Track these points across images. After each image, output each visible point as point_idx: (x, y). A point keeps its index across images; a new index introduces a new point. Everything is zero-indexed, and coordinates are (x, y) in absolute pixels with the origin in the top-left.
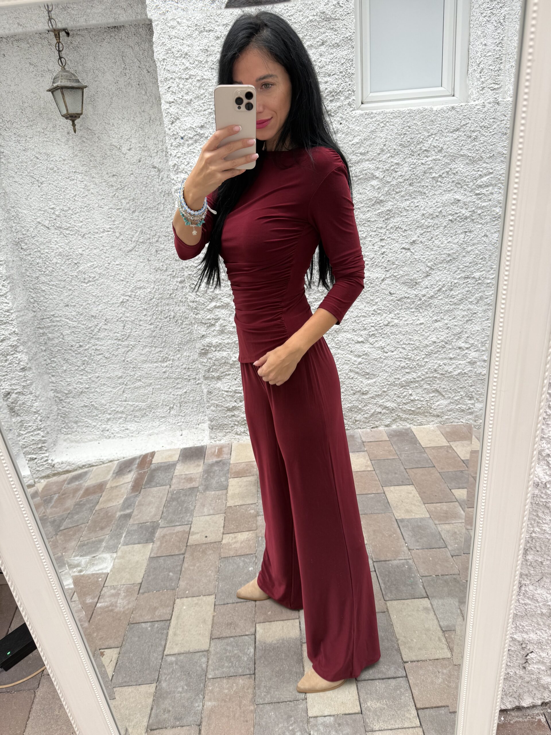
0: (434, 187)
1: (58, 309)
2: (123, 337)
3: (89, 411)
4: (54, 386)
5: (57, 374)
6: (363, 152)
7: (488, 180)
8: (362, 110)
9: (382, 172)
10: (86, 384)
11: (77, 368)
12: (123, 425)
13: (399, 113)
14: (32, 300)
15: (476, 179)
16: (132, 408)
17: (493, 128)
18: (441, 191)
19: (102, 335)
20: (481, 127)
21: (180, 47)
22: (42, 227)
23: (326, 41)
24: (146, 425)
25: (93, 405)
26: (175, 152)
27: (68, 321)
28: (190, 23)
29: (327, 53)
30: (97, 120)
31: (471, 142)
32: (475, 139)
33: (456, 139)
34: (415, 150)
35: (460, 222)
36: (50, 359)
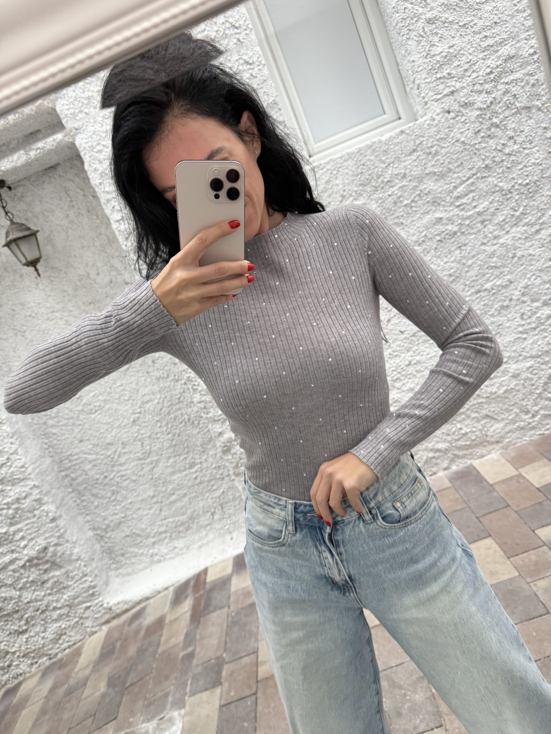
0: (410, 214)
1: (73, 447)
3: (132, 540)
4: (91, 525)
5: (91, 512)
7: (465, 189)
10: (122, 513)
11: (107, 500)
12: (172, 544)
13: (348, 155)
14: (46, 446)
15: (451, 192)
16: (174, 525)
17: (451, 136)
18: (418, 216)
19: (122, 460)
20: (438, 140)
24: (193, 538)
25: (134, 533)
27: (86, 456)
30: (59, 256)
31: (433, 157)
32: (435, 154)
33: (415, 160)
34: (377, 185)
35: (450, 239)
36: (79, 499)
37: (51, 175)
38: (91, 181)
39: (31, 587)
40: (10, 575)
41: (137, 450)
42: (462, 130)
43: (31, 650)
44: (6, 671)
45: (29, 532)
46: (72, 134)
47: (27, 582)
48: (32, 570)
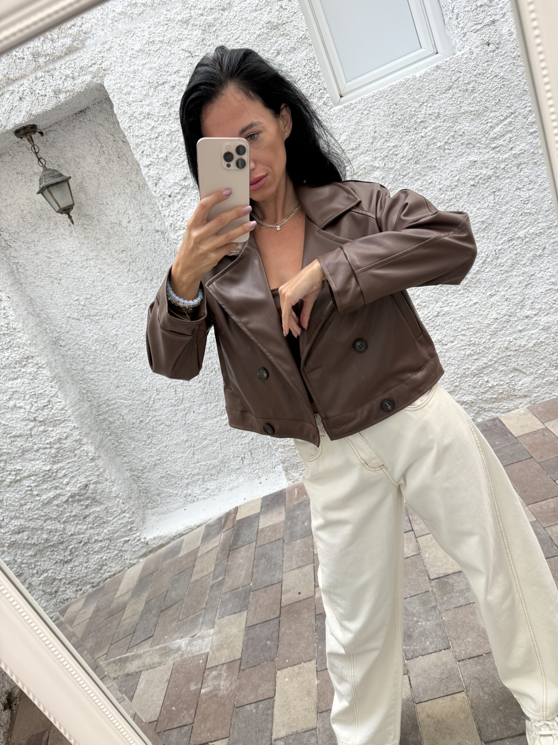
0: (443, 156)
1: (110, 392)
2: (177, 401)
3: (167, 481)
4: (128, 466)
5: (128, 454)
6: (354, 146)
7: (502, 129)
8: (340, 105)
9: (381, 160)
10: (157, 455)
11: (144, 443)
12: (203, 486)
13: (380, 94)
14: (84, 391)
15: (487, 133)
16: (206, 468)
17: (490, 71)
18: (452, 158)
19: (157, 405)
20: (476, 75)
21: (140, 110)
22: (73, 321)
23: (281, 50)
24: (224, 480)
25: (168, 474)
26: (168, 212)
27: (123, 401)
28: (143, 83)
29: (286, 61)
30: (91, 204)
31: (470, 95)
32: (472, 90)
33: (452, 98)
34: (410, 126)
35: (484, 184)
36: (117, 442)
37: (81, 119)
38: (121, 125)
39: (74, 521)
40: (55, 509)
41: (171, 397)
42: (501, 64)
43: (76, 578)
44: (53, 596)
45: (70, 470)
46: (100, 75)
47: (70, 516)
48: (75, 505)
